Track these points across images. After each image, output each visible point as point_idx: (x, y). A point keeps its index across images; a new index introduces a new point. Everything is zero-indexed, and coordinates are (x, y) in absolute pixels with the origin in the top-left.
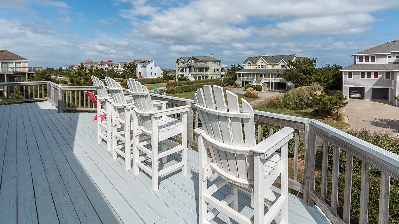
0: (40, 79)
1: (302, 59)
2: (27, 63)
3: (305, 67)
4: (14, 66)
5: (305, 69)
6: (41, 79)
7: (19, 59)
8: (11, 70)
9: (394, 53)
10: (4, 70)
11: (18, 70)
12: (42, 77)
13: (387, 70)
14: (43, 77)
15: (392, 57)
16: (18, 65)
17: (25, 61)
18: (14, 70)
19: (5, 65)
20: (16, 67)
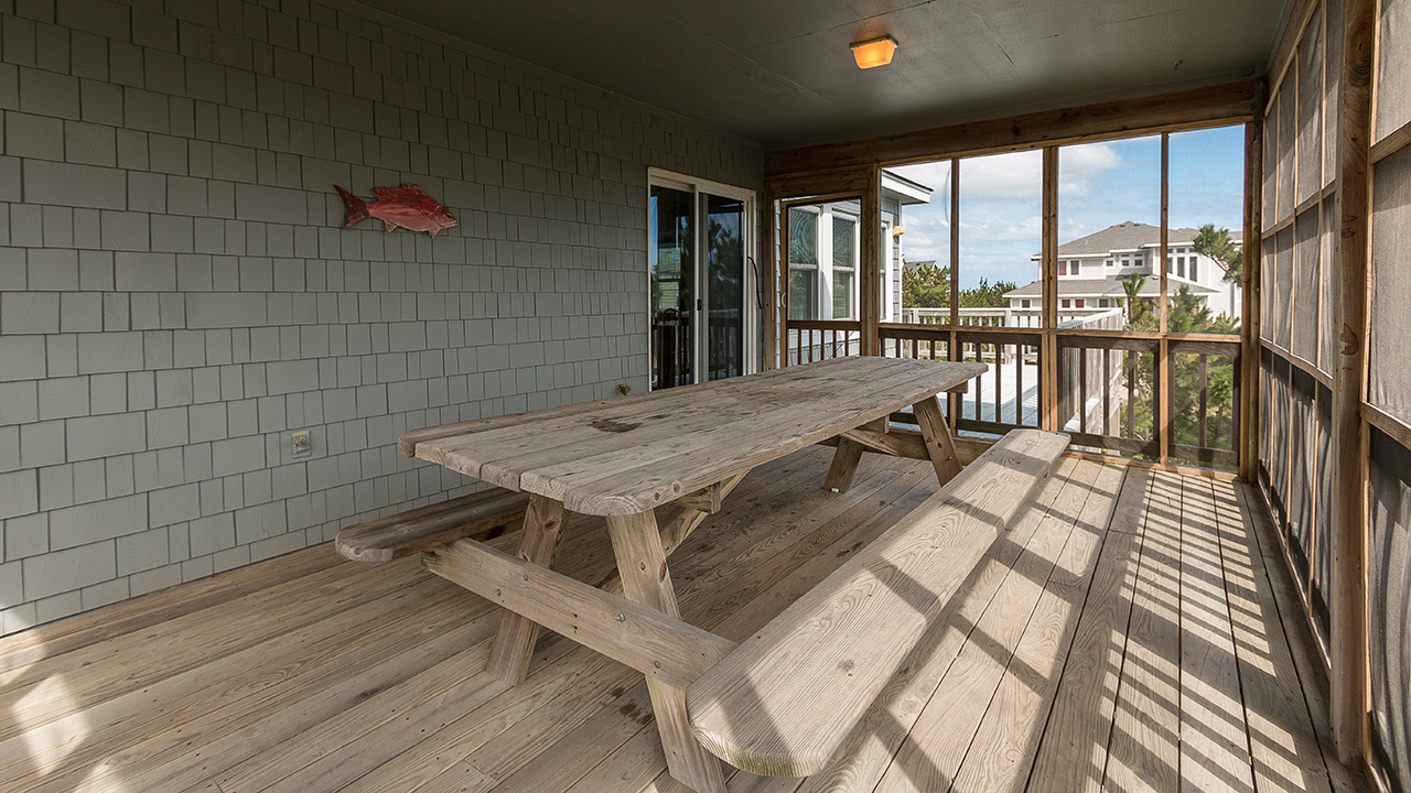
1: (918, 268)
3: (924, 288)
5: (926, 294)
9: (1117, 254)
13: (1100, 295)
15: (1114, 263)
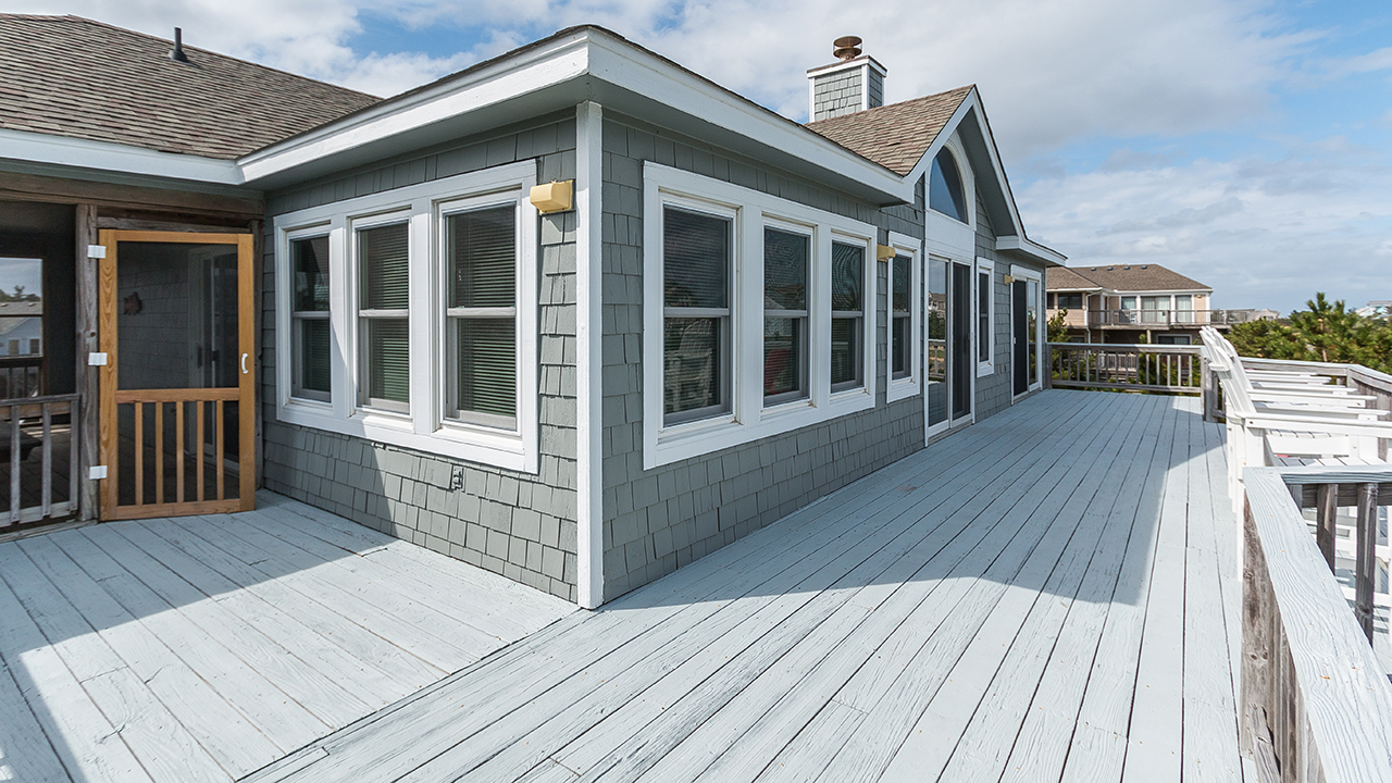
0: (1244, 348)
2: (1207, 299)
4: (1173, 308)
6: (1248, 346)
7: (1185, 286)
8: (1164, 319)
10: (1146, 319)
11: (1184, 320)
12: (1251, 342)
14: (1254, 343)
16: (1183, 305)
17: (1203, 290)
18: (1173, 320)
19: (1149, 305)
20: (1177, 311)
